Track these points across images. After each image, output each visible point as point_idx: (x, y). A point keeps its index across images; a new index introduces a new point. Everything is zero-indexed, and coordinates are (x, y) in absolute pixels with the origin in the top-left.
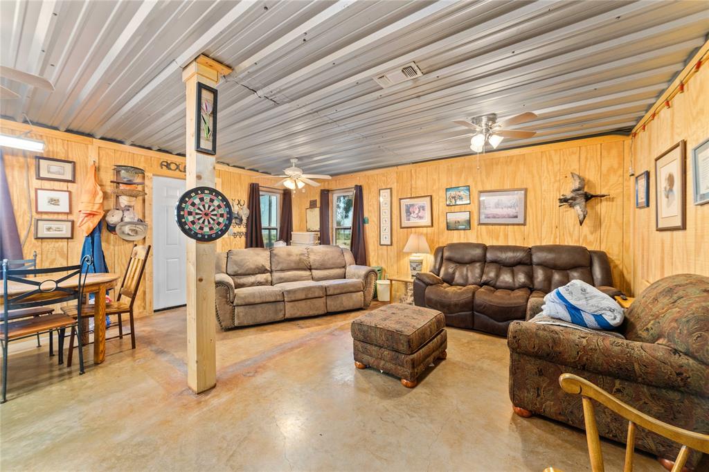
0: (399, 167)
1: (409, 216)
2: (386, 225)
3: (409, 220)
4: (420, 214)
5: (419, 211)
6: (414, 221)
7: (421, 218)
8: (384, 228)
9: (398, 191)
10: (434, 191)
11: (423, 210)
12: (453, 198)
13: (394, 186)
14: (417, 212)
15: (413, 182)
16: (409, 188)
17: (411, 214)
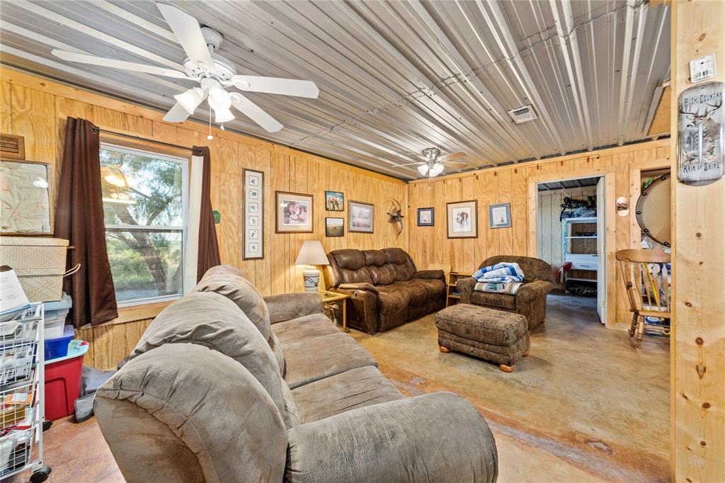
0: (275, 145)
1: (288, 216)
2: (253, 227)
3: (288, 222)
4: (301, 216)
5: (301, 212)
6: (294, 225)
7: (302, 220)
8: (251, 232)
9: (272, 180)
10: (314, 191)
11: (305, 211)
12: (331, 202)
13: (267, 170)
14: (297, 212)
15: (292, 173)
16: (287, 179)
17: (291, 214)
